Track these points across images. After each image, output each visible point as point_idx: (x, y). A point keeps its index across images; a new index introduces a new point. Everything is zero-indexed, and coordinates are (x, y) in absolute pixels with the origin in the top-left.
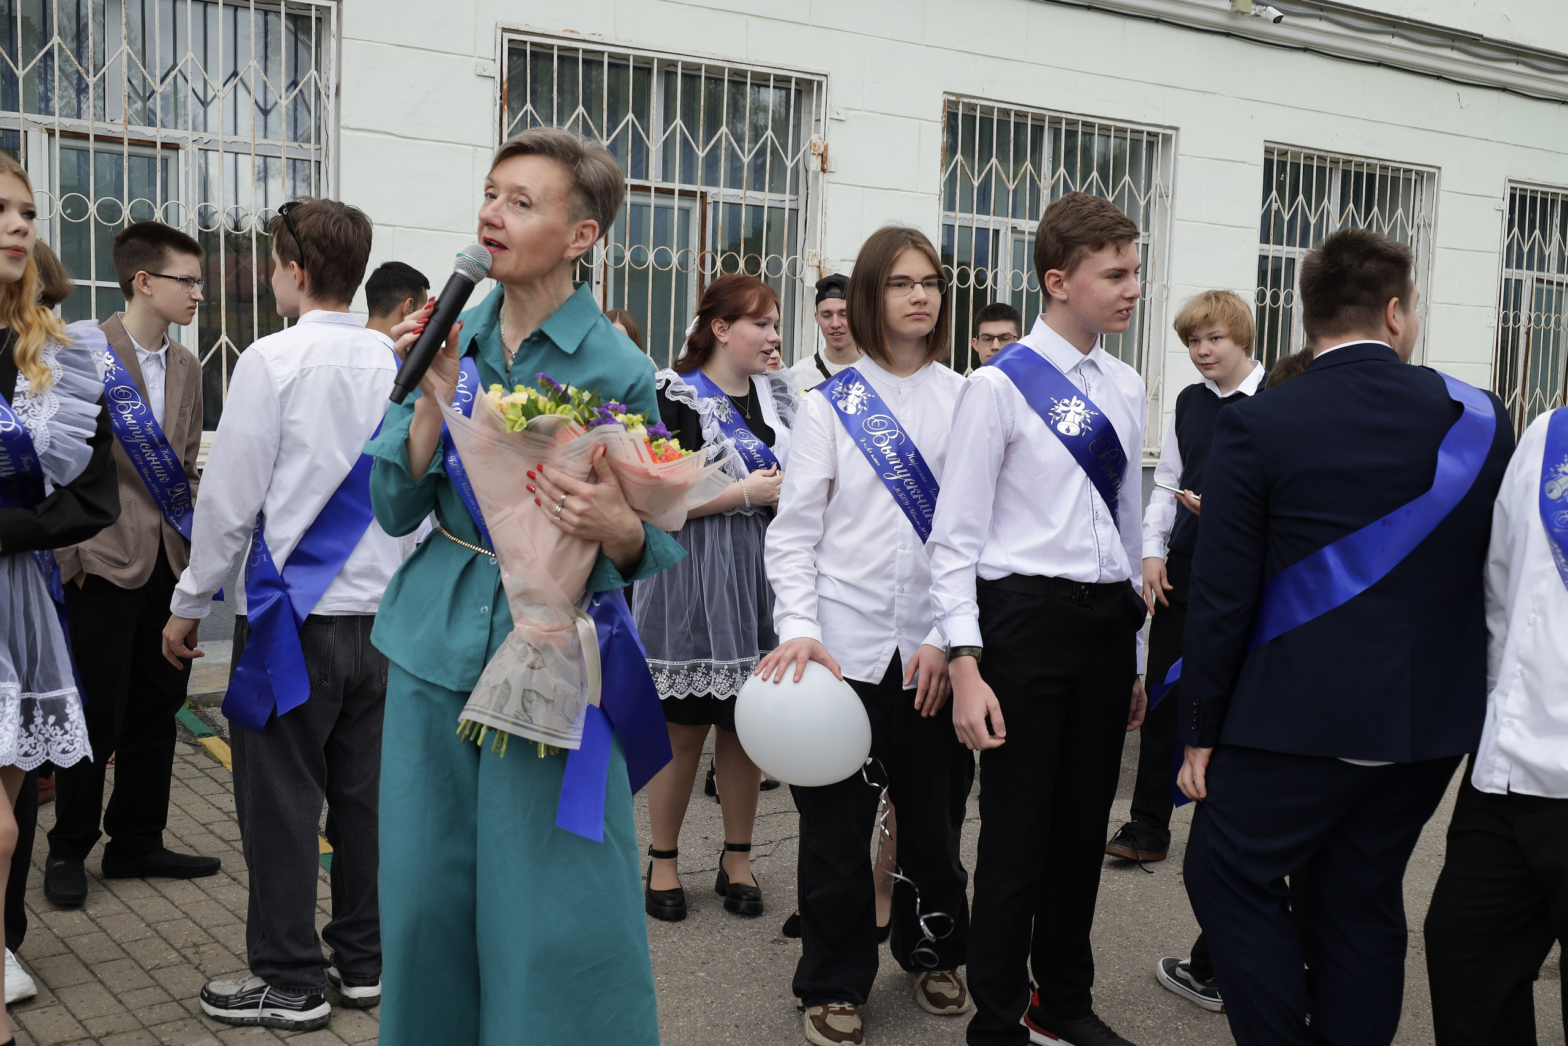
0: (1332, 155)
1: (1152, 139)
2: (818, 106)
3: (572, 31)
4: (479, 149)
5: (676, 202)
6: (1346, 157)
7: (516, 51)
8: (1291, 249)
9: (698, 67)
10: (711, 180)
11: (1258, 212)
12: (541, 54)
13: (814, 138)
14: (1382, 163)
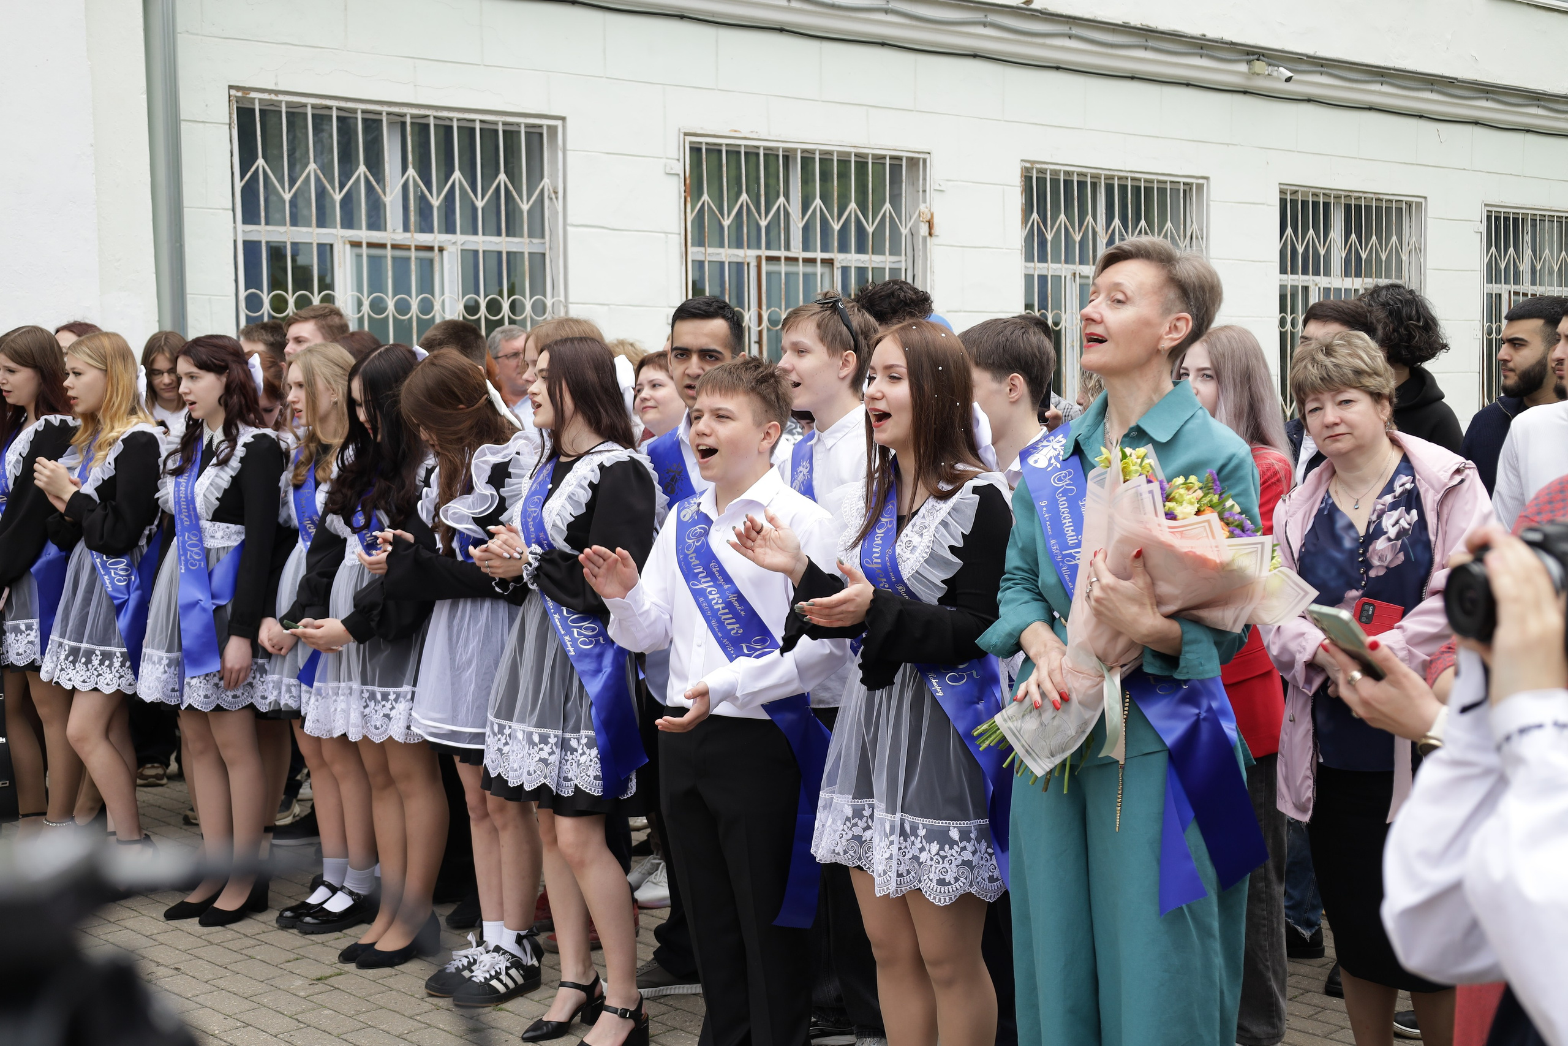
0: (1335, 192)
1: (1187, 188)
2: (925, 179)
3: (735, 131)
4: (669, 235)
5: (801, 268)
6: (1347, 194)
7: (695, 150)
8: (1306, 277)
9: (831, 153)
10: (843, 248)
11: (1277, 246)
12: (714, 151)
13: (922, 207)
14: (1377, 196)
